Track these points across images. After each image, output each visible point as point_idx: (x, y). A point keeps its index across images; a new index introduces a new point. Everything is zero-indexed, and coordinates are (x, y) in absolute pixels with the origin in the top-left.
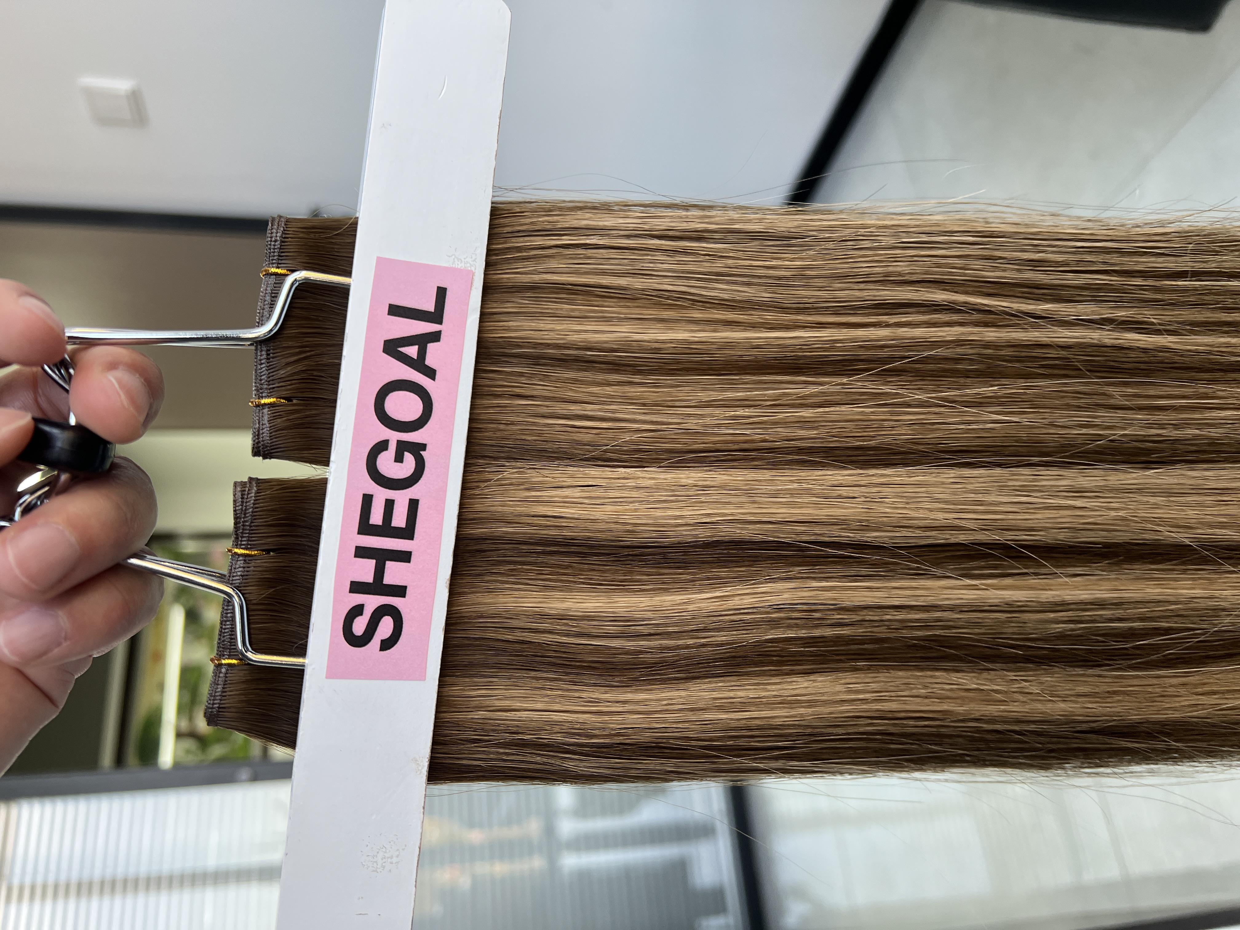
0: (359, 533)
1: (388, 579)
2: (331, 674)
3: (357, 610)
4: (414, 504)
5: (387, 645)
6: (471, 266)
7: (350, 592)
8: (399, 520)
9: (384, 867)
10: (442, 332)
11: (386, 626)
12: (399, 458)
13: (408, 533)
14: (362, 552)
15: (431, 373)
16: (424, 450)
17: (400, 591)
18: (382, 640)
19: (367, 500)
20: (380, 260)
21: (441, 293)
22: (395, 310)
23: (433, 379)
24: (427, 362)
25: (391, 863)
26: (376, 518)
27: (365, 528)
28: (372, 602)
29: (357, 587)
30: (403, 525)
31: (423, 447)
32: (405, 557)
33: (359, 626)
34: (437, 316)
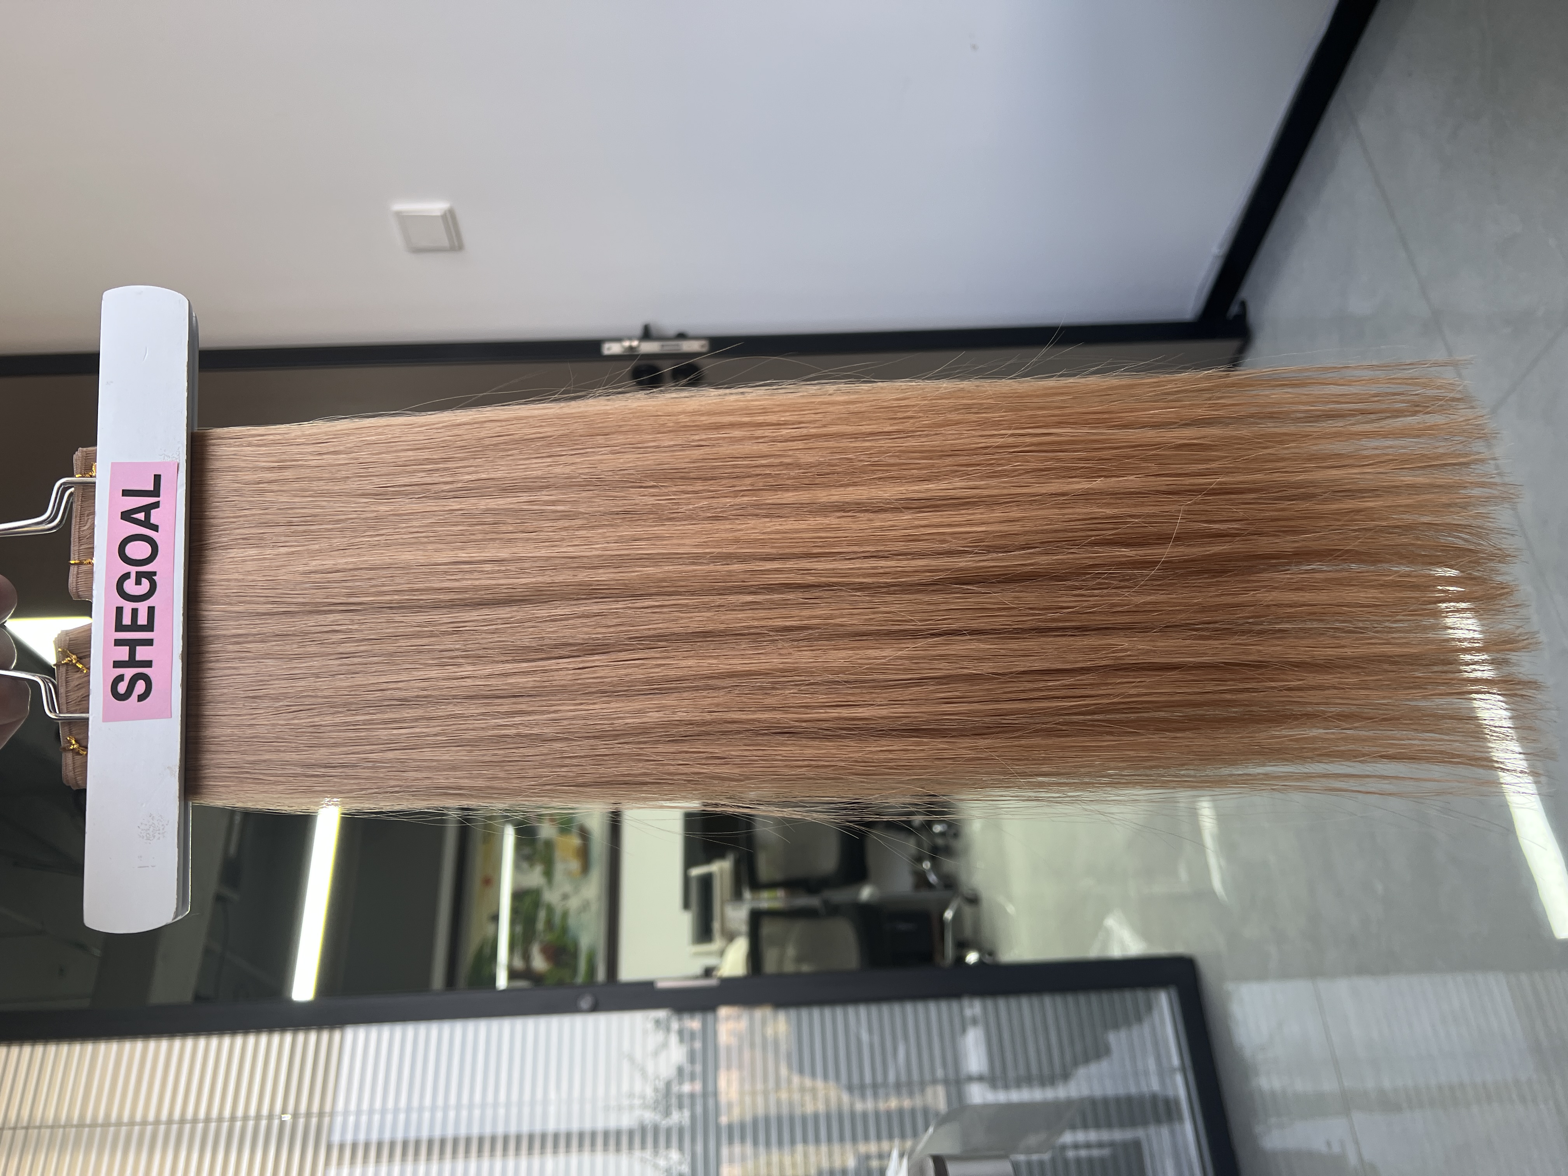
0: (116, 631)
1: (138, 658)
2: (107, 718)
3: (120, 678)
4: (151, 610)
5: (141, 698)
6: (176, 459)
7: (114, 667)
8: (142, 620)
9: (154, 837)
10: (161, 502)
11: (140, 687)
12: (138, 582)
13: (150, 627)
14: (118, 643)
15: (155, 528)
16: (155, 575)
17: (148, 664)
18: (138, 696)
19: (119, 610)
20: (113, 464)
21: (157, 478)
22: (126, 493)
23: (158, 532)
24: (152, 521)
25: (159, 834)
26: (127, 620)
27: (120, 627)
28: (129, 672)
29: (117, 664)
30: (146, 623)
31: (154, 573)
32: (149, 642)
33: (122, 688)
34: (156, 492)
